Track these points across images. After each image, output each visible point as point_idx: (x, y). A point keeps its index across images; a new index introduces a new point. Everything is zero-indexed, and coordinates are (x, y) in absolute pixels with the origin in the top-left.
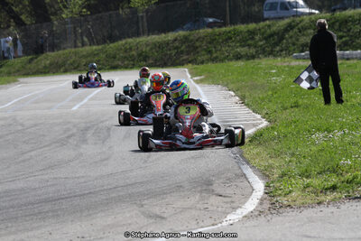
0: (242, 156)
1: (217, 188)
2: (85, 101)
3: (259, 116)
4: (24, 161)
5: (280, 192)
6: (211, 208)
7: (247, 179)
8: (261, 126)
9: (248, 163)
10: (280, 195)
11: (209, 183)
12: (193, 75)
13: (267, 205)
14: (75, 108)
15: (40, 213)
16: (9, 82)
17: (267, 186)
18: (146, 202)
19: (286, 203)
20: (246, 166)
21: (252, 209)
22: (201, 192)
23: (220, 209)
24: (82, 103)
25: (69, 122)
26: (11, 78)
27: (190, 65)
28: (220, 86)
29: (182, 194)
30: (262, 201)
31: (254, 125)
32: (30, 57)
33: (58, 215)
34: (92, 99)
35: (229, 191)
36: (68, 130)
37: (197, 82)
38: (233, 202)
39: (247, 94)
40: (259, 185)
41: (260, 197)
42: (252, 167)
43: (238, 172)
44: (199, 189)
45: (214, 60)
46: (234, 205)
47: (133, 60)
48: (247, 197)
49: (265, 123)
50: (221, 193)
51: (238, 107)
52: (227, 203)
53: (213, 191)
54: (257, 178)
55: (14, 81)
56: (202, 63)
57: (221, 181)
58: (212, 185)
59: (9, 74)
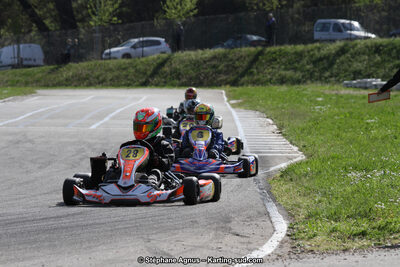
0: (269, 192)
1: (235, 226)
2: (106, 119)
3: (296, 149)
4: (27, 183)
5: (303, 235)
6: (224, 248)
7: (270, 218)
8: (295, 160)
9: (274, 200)
10: (302, 239)
11: (228, 220)
12: (230, 97)
13: (287, 248)
14: (93, 127)
15: (35, 241)
16: (25, 94)
17: (291, 227)
18: (154, 236)
19: (308, 247)
20: (271, 203)
21: (269, 252)
22: (217, 229)
23: (234, 250)
24: (101, 122)
25: (84, 143)
26: (28, 89)
27: (228, 86)
28: (258, 113)
29: (196, 230)
30: (282, 244)
31: (289, 159)
32: (52, 67)
33: (55, 246)
34: (114, 118)
35: (247, 231)
36: (82, 151)
37: (233, 106)
38: (249, 243)
39: (286, 123)
40: (282, 226)
41: (280, 239)
42: (278, 205)
43: (262, 210)
44: (215, 226)
45: (255, 83)
46: (250, 246)
47: (165, 77)
48: (266, 238)
49: (300, 157)
50: (238, 232)
51: (274, 137)
52: (244, 243)
53: (230, 229)
54: (281, 218)
55: (31, 93)
56: (242, 85)
57: (241, 218)
58: (230, 222)
59: (27, 84)
